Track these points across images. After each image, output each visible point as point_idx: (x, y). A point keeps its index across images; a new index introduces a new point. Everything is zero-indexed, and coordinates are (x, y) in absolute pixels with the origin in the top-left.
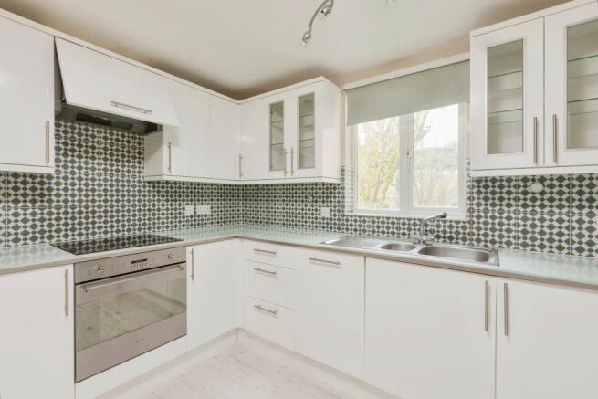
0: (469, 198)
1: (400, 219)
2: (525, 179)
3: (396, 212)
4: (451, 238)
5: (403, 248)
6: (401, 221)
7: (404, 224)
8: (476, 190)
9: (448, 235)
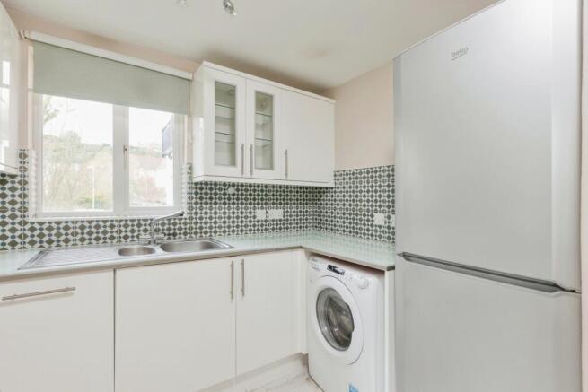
0: (189, 198)
1: (121, 221)
2: (225, 184)
3: (111, 214)
4: (174, 235)
5: (135, 251)
6: (123, 223)
7: (126, 226)
8: (194, 191)
9: (172, 232)
